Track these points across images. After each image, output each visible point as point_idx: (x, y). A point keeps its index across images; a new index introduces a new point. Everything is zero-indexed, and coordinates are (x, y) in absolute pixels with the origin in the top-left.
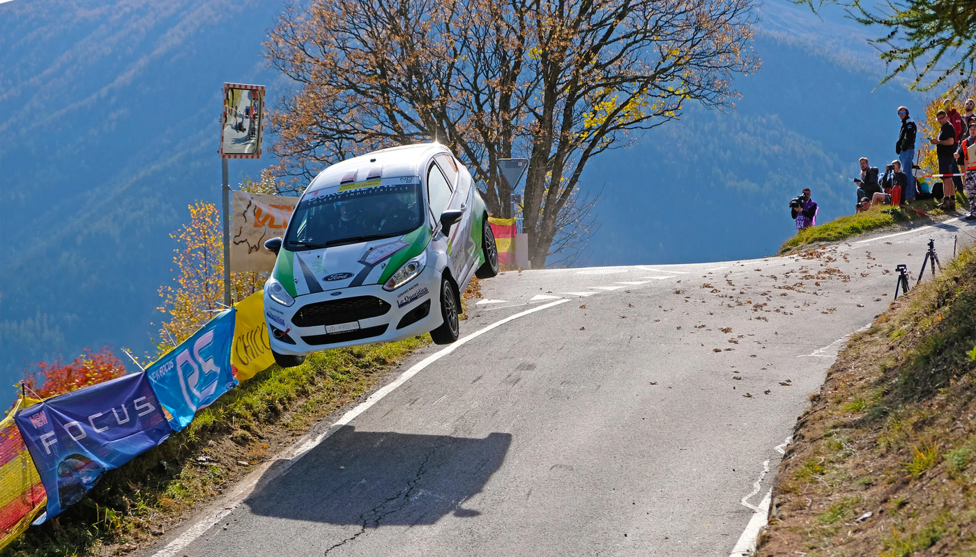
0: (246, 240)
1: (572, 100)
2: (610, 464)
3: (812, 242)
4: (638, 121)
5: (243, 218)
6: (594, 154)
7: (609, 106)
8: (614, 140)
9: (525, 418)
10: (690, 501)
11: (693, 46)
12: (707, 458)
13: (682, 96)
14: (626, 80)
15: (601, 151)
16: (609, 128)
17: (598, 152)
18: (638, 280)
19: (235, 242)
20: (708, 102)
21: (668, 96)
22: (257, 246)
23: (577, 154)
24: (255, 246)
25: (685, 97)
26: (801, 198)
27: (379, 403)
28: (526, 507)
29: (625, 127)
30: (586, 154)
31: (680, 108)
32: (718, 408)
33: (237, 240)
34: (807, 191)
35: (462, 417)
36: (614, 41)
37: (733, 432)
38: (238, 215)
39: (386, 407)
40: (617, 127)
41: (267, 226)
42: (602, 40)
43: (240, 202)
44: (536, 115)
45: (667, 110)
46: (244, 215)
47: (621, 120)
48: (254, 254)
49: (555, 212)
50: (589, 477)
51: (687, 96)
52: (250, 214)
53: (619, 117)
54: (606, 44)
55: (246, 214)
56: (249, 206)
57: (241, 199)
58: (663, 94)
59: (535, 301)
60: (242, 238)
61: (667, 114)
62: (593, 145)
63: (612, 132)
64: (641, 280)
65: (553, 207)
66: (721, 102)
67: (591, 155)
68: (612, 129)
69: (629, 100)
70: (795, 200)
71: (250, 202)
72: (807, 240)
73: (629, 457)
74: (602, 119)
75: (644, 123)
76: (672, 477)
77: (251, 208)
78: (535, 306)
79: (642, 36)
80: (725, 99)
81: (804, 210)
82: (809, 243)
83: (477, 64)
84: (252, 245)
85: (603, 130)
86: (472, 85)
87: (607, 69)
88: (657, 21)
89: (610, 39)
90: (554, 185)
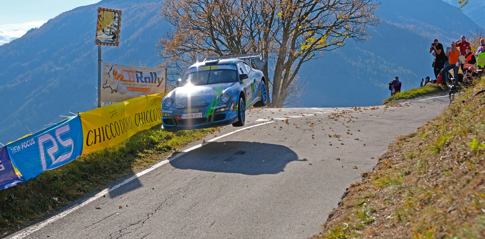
0: (110, 86)
1: (295, 36)
2: (266, 207)
3: (398, 100)
4: (325, 47)
5: (108, 75)
6: (305, 61)
7: (312, 40)
8: (314, 55)
9: (229, 179)
10: (304, 232)
11: (351, 14)
12: (321, 206)
13: (345, 36)
14: (320, 28)
15: (308, 60)
16: (312, 50)
17: (307, 60)
18: (311, 114)
19: (103, 87)
20: (356, 39)
21: (339, 36)
22: (116, 90)
23: (297, 61)
24: (115, 89)
25: (346, 37)
26: (394, 81)
27: (156, 169)
28: (208, 232)
29: (319, 49)
30: (301, 61)
31: (344, 41)
32: (334, 177)
33: (105, 86)
34: (397, 78)
35: (196, 178)
36: (315, 10)
37: (339, 191)
38: (106, 74)
39: (159, 172)
40: (316, 49)
41: (119, 80)
42: (309, 10)
43: (107, 68)
44: (280, 43)
45: (338, 42)
46: (108, 74)
47: (318, 47)
48: (114, 93)
49: (287, 87)
50: (251, 215)
51: (347, 36)
52: (111, 74)
53: (317, 45)
54: (311, 12)
55: (110, 73)
56: (111, 70)
57: (107, 66)
58: (336, 35)
59: (257, 121)
60: (108, 85)
61: (338, 44)
62: (304, 57)
63: (313, 51)
64: (312, 114)
65: (286, 85)
66: (362, 39)
67: (304, 62)
68: (313, 50)
69: (321, 37)
70: (392, 82)
71: (112, 68)
72: (396, 98)
73: (278, 203)
74: (309, 46)
75: (328, 48)
76: (298, 216)
77: (112, 71)
78: (256, 124)
79: (326, 8)
80: (364, 37)
81: (396, 86)
82: (396, 100)
83: (252, 18)
84: (113, 89)
85: (309, 51)
86: (249, 28)
87: (311, 22)
88: (334, 2)
89: (314, 10)
90: (286, 75)
